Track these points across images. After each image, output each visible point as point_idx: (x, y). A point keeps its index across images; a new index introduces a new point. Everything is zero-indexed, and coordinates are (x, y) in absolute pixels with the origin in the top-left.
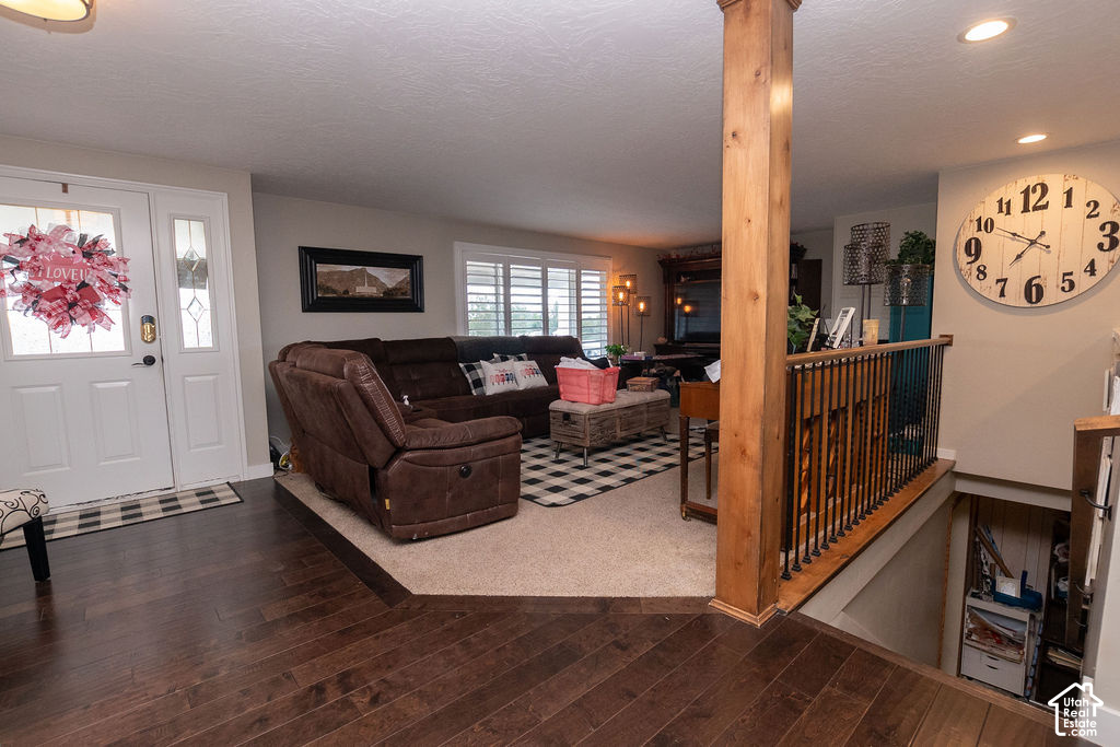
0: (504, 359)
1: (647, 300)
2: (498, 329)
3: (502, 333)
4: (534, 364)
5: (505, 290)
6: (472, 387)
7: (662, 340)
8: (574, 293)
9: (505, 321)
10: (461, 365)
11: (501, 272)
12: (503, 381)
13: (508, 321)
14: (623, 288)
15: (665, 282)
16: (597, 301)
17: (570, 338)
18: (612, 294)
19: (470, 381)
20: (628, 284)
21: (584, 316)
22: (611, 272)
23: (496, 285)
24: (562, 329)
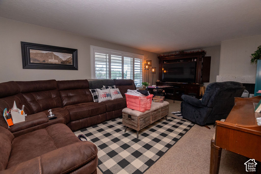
0: (107, 88)
1: (155, 68)
2: (106, 77)
3: (108, 78)
4: (118, 90)
5: (109, 63)
6: (94, 98)
7: (158, 81)
8: (132, 65)
9: (109, 74)
10: (90, 90)
11: (108, 57)
12: (105, 97)
13: (110, 74)
14: (147, 64)
15: (159, 63)
16: (139, 68)
17: (131, 80)
18: (144, 66)
19: (93, 96)
20: (149, 63)
21: (135, 73)
22: (144, 59)
23: (106, 62)
24: (128, 77)
